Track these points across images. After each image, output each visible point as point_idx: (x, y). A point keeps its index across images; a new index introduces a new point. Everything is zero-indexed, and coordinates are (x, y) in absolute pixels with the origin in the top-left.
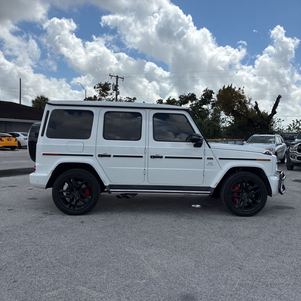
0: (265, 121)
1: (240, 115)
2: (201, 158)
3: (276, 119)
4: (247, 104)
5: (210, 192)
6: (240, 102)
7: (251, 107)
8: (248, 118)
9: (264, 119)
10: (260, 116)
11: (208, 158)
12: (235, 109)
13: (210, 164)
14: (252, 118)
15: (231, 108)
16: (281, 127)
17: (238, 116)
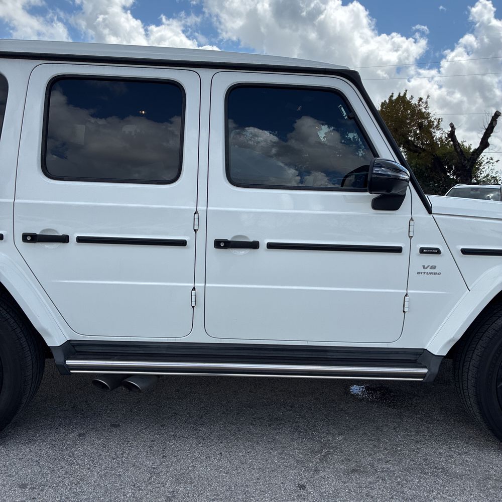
0: (466, 162)
1: (420, 151)
2: (398, 250)
3: (485, 158)
4: (434, 129)
5: (425, 371)
6: (420, 126)
7: (441, 135)
8: (434, 156)
9: (465, 157)
10: (457, 152)
11: (422, 251)
12: (410, 138)
13: (428, 270)
14: (441, 155)
15: (403, 136)
16: (494, 174)
17: (415, 152)
